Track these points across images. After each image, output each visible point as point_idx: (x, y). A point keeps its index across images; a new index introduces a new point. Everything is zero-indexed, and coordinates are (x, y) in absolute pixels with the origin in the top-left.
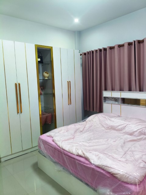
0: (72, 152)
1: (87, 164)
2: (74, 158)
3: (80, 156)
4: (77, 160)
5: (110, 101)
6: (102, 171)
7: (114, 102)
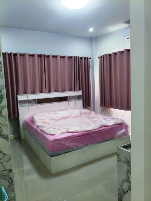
0: (95, 129)
1: (107, 128)
2: (100, 130)
3: (101, 127)
4: (102, 130)
5: (24, 104)
6: (115, 126)
7: (28, 104)
